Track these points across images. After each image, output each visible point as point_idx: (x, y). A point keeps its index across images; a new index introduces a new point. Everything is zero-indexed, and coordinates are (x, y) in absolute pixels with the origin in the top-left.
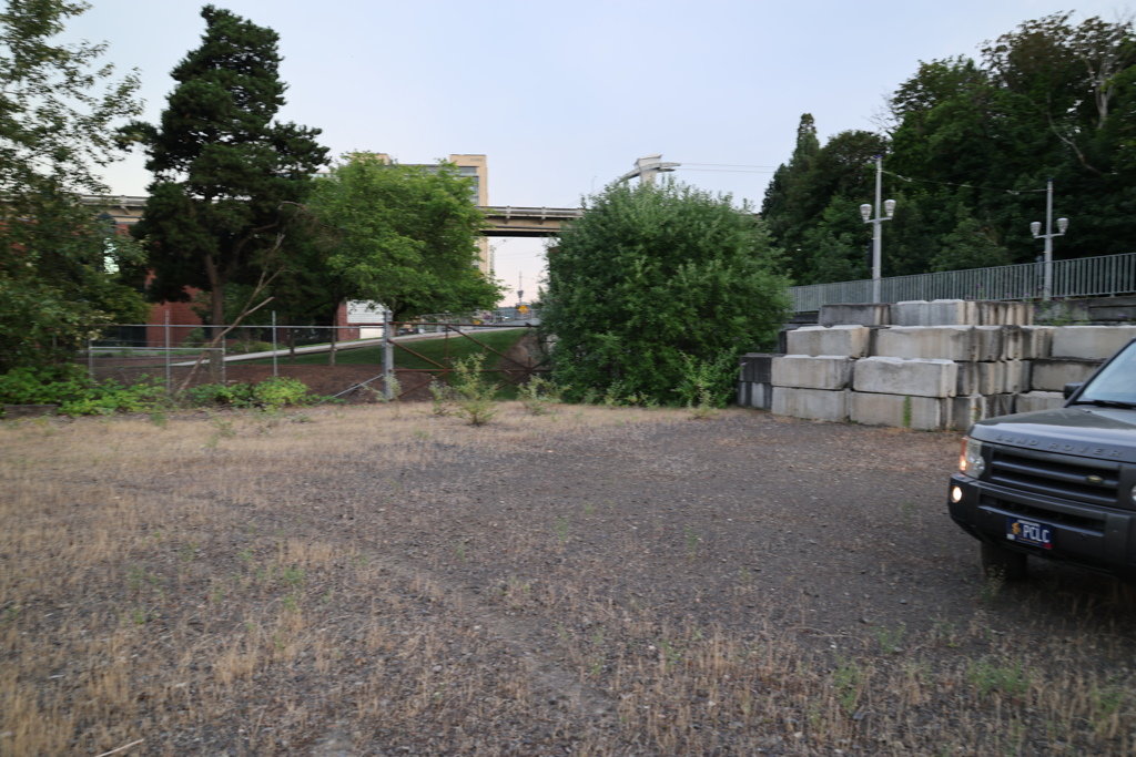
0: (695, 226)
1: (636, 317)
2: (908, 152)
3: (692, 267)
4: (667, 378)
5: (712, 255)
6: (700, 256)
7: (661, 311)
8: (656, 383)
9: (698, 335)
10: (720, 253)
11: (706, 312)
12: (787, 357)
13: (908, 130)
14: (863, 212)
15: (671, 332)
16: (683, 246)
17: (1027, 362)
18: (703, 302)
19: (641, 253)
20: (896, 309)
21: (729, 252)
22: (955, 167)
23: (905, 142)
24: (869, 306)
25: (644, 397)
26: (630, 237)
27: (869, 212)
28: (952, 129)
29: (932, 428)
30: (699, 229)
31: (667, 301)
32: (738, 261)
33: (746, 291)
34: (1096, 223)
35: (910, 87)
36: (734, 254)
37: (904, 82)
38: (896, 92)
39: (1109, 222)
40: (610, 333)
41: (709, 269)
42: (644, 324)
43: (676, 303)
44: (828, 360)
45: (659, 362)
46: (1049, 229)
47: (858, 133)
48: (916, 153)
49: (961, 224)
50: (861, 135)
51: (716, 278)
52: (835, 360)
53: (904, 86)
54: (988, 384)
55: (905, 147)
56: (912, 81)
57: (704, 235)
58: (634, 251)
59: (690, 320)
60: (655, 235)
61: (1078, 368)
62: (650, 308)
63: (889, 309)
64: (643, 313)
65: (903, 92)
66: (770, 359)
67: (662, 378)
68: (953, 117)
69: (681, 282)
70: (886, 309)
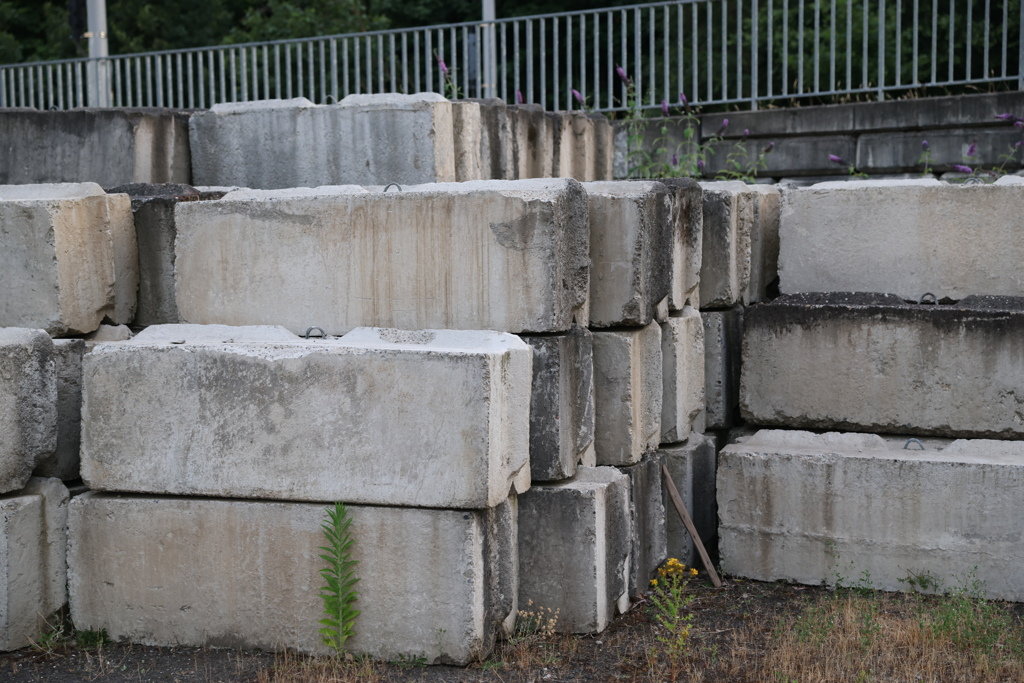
17: (718, 319)
20: (210, 130)
29: (460, 654)
54: (626, 421)
61: (904, 337)
63: (184, 128)
70: (172, 129)
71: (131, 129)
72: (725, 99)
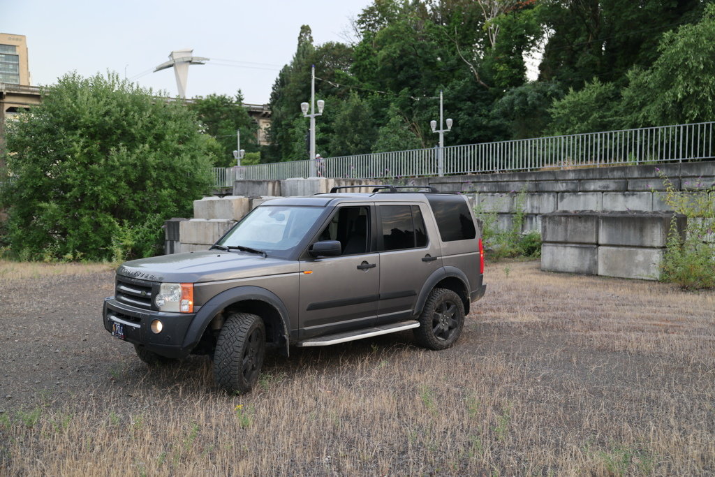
0: (131, 117)
1: (75, 189)
2: (367, 62)
3: (124, 150)
4: (103, 238)
5: (143, 140)
6: (131, 141)
7: (97, 184)
8: (92, 243)
9: (131, 205)
10: (150, 138)
11: (137, 185)
12: (192, 220)
13: (366, 45)
14: (303, 109)
15: (105, 202)
16: (119, 131)
18: (133, 177)
19: (82, 136)
20: (284, 184)
21: (159, 138)
22: (399, 76)
23: (364, 55)
24: (264, 181)
25: (79, 254)
26: (73, 124)
27: (307, 109)
28: (393, 48)
30: (133, 118)
31: (102, 177)
32: (167, 145)
33: (173, 169)
34: (484, 123)
35: (369, 12)
36: (164, 139)
37: (365, 8)
38: (359, 15)
39: (492, 123)
40: (51, 202)
41: (137, 151)
42: (83, 195)
43: (109, 178)
44: (214, 223)
45: (97, 226)
46: (442, 125)
47: (338, 44)
48: (371, 63)
49: (392, 120)
50: (340, 46)
51: (145, 158)
52: (219, 223)
53: (365, 11)
55: (364, 59)
56: (370, 8)
57: (136, 123)
58: (76, 134)
59: (122, 192)
60: (93, 122)
62: (87, 182)
63: (280, 184)
64: (82, 185)
65: (364, 16)
66: (178, 223)
67: (97, 238)
68: (393, 39)
69: (113, 161)
70: (277, 184)
71: (268, 184)
72: (487, 170)
